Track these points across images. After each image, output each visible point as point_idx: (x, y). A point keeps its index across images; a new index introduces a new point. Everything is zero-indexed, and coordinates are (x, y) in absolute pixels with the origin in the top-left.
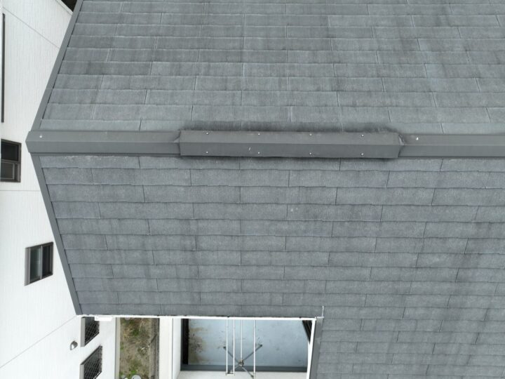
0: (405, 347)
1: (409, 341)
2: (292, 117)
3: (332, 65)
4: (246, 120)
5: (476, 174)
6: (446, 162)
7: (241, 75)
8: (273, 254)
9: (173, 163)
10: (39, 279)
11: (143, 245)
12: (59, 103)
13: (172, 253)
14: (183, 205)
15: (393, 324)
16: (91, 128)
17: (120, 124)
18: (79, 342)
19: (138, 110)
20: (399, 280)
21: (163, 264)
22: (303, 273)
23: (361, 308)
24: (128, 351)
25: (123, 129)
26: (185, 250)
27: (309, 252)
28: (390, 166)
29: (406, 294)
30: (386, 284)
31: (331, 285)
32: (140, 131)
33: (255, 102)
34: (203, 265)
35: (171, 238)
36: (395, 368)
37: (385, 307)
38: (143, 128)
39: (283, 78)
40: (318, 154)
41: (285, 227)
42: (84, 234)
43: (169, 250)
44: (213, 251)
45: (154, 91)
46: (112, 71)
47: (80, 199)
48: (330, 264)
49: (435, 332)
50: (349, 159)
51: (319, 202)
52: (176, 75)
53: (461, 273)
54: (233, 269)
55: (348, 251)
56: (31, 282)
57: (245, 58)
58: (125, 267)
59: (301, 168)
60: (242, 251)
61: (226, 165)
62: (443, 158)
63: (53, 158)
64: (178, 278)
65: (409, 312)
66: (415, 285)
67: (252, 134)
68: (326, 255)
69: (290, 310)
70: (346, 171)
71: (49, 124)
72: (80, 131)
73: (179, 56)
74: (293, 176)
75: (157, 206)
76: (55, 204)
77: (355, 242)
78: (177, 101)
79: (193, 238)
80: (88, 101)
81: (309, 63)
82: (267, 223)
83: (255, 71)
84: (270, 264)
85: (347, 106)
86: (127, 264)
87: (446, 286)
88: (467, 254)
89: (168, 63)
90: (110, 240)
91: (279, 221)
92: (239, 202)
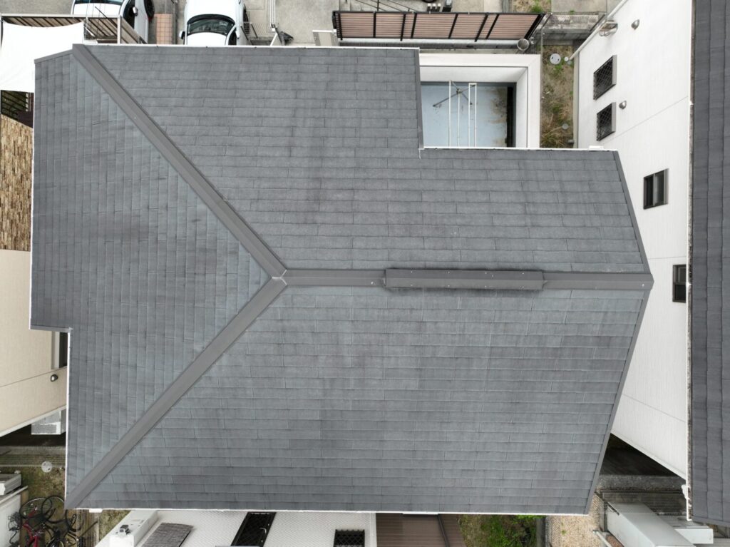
0: (348, 124)
1: (346, 129)
2: (458, 300)
3: (422, 344)
4: (493, 299)
5: (326, 259)
6: (350, 267)
7: (493, 336)
8: (465, 200)
9: (547, 267)
10: (656, 174)
11: (566, 207)
12: (630, 312)
13: (544, 201)
14: (538, 237)
15: (362, 143)
16: (607, 292)
17: (586, 296)
18: (618, 108)
19: (572, 306)
20: (364, 179)
21: (550, 192)
22: (440, 185)
23: (390, 157)
24: (565, 90)
25: (584, 291)
26: (533, 203)
27: (438, 202)
28: (390, 264)
29: (357, 168)
30: (374, 177)
31: (417, 175)
32: (571, 289)
33: (485, 313)
34: (518, 192)
35: (545, 213)
36: (352, 105)
37: (371, 158)
38: (569, 292)
39: (461, 333)
40: (443, 272)
41: (459, 221)
42: (612, 215)
43: (546, 203)
44: (512, 202)
45: (560, 322)
46: (591, 340)
47: (614, 242)
48: (420, 192)
49: (327, 137)
50: (419, 269)
51: (437, 239)
52: (542, 336)
53: (318, 185)
54: (495, 188)
55: (408, 203)
56: (663, 172)
57: (488, 350)
58: (579, 190)
59: (454, 263)
60: (489, 202)
61: (508, 265)
62: (352, 270)
63: (634, 270)
64: (538, 181)
65: (351, 153)
66: (351, 175)
67: (491, 286)
68: (424, 200)
69: (445, 155)
70: (419, 261)
71: (638, 295)
72: (616, 289)
73: (539, 352)
74: (458, 257)
75: (557, 236)
76: (634, 238)
77: (404, 210)
78: (543, 314)
79: (528, 212)
80: (609, 314)
81: (439, 346)
82: (473, 223)
83: (482, 339)
84: (467, 192)
85: (417, 310)
86: (578, 192)
87: (327, 175)
88: (318, 200)
89: (548, 346)
90: (592, 211)
91: (464, 225)
92: (495, 239)
